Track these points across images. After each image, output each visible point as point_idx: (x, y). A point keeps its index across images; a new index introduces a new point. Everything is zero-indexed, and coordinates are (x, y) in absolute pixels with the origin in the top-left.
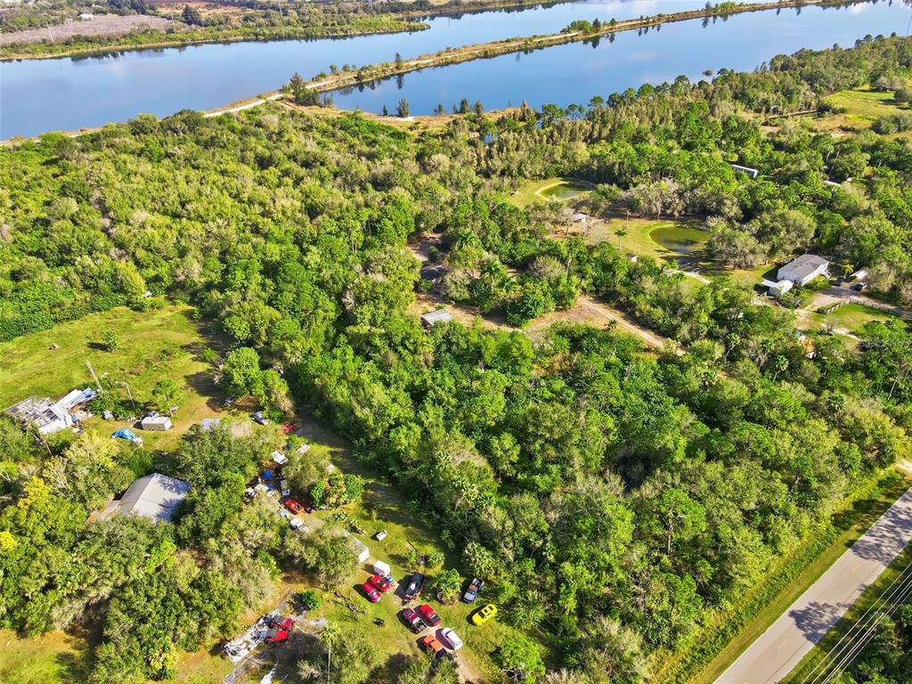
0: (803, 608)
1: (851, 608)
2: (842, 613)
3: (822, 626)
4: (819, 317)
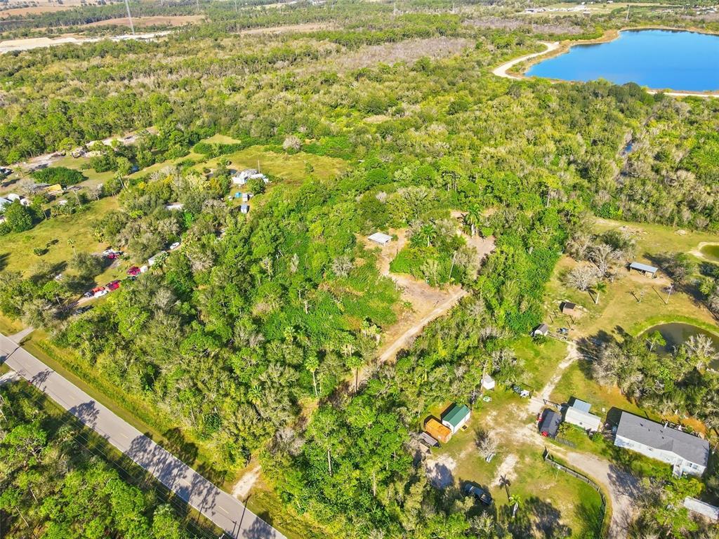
0: (95, 407)
1: (92, 430)
2: (88, 425)
3: (80, 415)
4: (534, 454)
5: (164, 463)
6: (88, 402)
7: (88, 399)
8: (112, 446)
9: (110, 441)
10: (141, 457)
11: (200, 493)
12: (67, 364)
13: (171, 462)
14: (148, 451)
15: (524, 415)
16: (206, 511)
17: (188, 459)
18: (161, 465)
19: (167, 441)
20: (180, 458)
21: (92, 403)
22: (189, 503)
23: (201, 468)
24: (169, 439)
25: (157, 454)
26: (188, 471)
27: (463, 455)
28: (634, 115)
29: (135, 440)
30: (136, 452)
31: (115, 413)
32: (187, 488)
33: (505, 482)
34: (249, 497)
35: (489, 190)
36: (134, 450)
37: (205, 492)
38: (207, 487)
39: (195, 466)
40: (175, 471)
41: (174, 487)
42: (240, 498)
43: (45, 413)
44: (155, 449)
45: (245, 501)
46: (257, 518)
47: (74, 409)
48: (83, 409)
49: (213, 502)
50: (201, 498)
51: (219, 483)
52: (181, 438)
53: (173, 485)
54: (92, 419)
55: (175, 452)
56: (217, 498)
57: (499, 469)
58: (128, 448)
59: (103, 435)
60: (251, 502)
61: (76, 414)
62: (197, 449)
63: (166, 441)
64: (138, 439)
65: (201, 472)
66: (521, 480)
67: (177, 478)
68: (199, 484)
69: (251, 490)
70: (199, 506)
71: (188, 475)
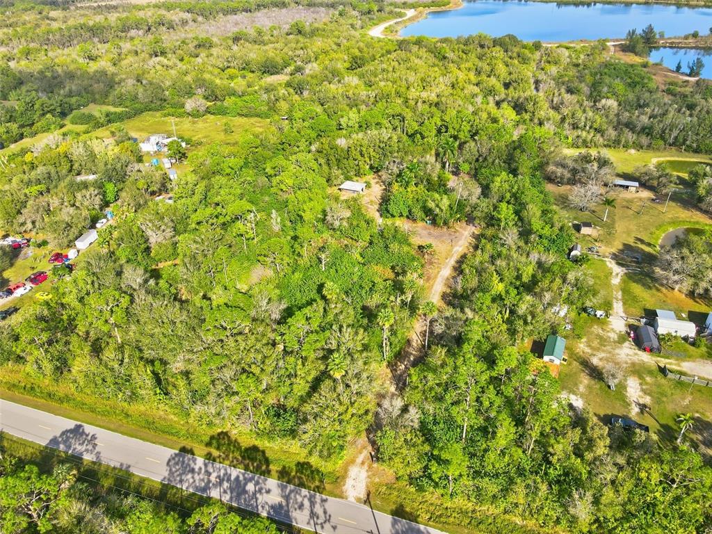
0: (87, 431)
1: (97, 463)
2: (88, 458)
3: (68, 447)
4: (650, 372)
5: (229, 480)
6: (72, 427)
7: (71, 424)
8: (141, 478)
9: (132, 470)
10: (191, 481)
11: (301, 506)
12: (14, 385)
13: (238, 477)
14: (197, 470)
15: (613, 336)
16: (322, 527)
17: (258, 467)
18: (226, 485)
19: (218, 453)
20: (246, 468)
21: (78, 427)
22: (294, 524)
23: (284, 474)
24: (218, 448)
25: (211, 470)
26: (267, 482)
27: (582, 388)
28: (526, 61)
29: (169, 461)
30: (180, 475)
31: (122, 433)
32: (280, 505)
33: (643, 407)
34: (368, 495)
35: (444, 130)
36: (175, 474)
37: (306, 503)
38: (305, 496)
39: (274, 473)
40: (250, 487)
41: (260, 507)
42: (359, 500)
43: (11, 455)
44: (206, 465)
45: (367, 501)
46: (393, 518)
47: (54, 441)
48: (68, 438)
49: (325, 512)
50: (307, 512)
51: (318, 487)
52: (235, 444)
53: (257, 506)
54: (90, 447)
55: (235, 462)
56: (327, 505)
57: (628, 395)
58: (166, 474)
59: (118, 465)
60: (376, 501)
61: (62, 447)
62: (263, 452)
63: (215, 453)
64: (174, 459)
65: (286, 479)
66: (658, 401)
67: (258, 495)
68: (292, 495)
69: (367, 487)
70: (308, 523)
71: (271, 488)
